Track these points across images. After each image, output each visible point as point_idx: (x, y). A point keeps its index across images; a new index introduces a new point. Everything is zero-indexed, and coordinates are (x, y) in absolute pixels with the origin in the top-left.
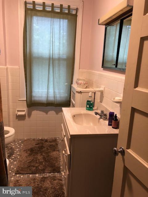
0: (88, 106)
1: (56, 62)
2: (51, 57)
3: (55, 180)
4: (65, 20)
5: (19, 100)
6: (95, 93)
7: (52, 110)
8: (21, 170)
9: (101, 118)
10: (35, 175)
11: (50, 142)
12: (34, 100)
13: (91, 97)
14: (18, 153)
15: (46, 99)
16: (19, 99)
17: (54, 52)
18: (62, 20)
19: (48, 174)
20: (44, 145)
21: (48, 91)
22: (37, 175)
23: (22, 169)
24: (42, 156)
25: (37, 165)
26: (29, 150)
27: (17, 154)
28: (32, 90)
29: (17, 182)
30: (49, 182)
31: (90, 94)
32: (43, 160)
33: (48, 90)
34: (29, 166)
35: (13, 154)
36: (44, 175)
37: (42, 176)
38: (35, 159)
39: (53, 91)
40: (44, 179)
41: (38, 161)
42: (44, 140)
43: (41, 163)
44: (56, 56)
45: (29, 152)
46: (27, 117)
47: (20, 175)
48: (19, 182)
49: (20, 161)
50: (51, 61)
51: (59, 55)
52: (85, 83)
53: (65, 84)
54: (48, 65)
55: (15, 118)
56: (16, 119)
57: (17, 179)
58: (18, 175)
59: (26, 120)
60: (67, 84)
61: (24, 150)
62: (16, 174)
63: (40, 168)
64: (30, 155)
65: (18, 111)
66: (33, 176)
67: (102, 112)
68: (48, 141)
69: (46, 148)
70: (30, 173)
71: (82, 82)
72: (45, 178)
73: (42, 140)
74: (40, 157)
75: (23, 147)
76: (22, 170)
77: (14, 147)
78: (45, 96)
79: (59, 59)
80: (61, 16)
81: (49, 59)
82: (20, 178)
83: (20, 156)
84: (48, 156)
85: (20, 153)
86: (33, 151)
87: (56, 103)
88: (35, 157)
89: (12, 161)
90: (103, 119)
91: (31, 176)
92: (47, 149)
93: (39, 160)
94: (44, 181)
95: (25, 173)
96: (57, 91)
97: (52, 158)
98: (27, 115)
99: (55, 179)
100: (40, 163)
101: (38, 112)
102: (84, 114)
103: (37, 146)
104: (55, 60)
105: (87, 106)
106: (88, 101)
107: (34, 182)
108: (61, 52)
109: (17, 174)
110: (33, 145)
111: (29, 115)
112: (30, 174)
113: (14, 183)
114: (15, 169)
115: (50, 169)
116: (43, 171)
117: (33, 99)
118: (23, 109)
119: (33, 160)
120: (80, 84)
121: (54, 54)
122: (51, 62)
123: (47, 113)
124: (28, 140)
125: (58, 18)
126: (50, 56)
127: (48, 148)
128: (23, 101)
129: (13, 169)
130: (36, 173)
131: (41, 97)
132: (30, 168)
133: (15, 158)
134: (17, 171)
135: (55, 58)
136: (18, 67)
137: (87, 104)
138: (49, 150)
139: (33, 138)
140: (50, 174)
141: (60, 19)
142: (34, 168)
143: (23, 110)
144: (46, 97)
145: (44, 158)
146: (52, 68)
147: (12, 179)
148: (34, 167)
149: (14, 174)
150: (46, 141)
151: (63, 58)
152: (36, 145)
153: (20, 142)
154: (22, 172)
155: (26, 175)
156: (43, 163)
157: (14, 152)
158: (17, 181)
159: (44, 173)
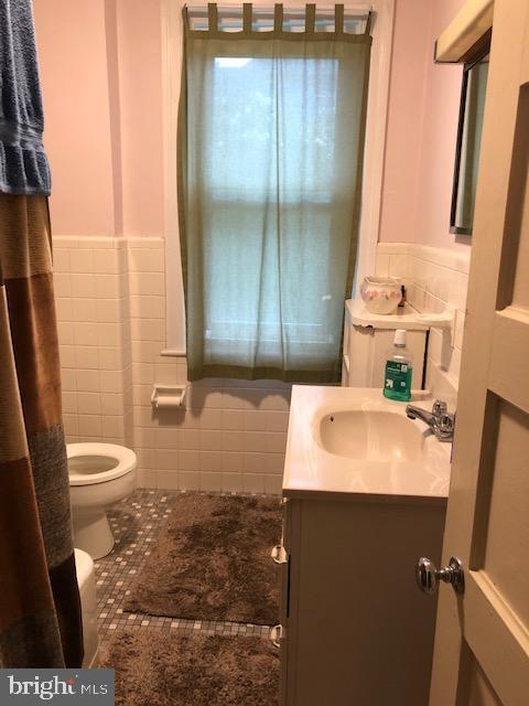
0: (390, 383)
1: (291, 220)
2: (274, 200)
3: (256, 653)
4: (323, 61)
5: (163, 355)
6: (428, 332)
7: (274, 394)
8: (145, 601)
9: (431, 432)
10: (189, 625)
11: (265, 509)
12: (212, 356)
13: (403, 346)
14: (148, 540)
15: (253, 352)
16: (164, 352)
17: (281, 183)
18: (311, 62)
19: (235, 629)
20: (241, 519)
21: (259, 325)
22: (197, 626)
23: (151, 597)
24: (226, 559)
25: (202, 588)
26: (186, 531)
27: (145, 543)
28: (207, 320)
29: (123, 641)
30: (233, 659)
31: (398, 337)
32: (226, 574)
33: (259, 320)
34: (176, 591)
35: (132, 542)
36: (220, 628)
37: (211, 633)
38: (200, 568)
39: (278, 323)
40: (216, 645)
41: (207, 575)
42: (246, 499)
43: (217, 583)
44: (291, 195)
45: (185, 539)
46: (188, 414)
47: (141, 617)
48: (132, 640)
49: (149, 569)
50: (273, 215)
51: (301, 190)
52: (389, 294)
53: (324, 298)
54: (261, 231)
55: (150, 417)
56: (153, 418)
57: (128, 628)
58: (132, 617)
59: (185, 424)
60: (329, 297)
61: (169, 531)
62: (128, 611)
63: (210, 600)
64: (186, 549)
65: (160, 392)
66: (183, 625)
67: (439, 408)
68: (259, 504)
69: (245, 532)
70: (174, 613)
71: (379, 290)
72: (221, 639)
73: (238, 499)
74: (218, 561)
75: (169, 518)
76: (149, 601)
77: (139, 515)
78: (250, 342)
79: (302, 207)
80: (311, 46)
81: (266, 206)
82: (136, 628)
83: (153, 550)
84: (250, 560)
85: (155, 540)
86: (200, 535)
87: (286, 369)
88: (201, 559)
89: (125, 563)
90: (438, 436)
91: (175, 624)
92: (251, 533)
93: (212, 571)
94: (215, 650)
95: (159, 611)
96: (291, 324)
97: (260, 567)
98: (188, 409)
99: (257, 648)
100: (215, 582)
101: (227, 397)
102: (371, 413)
103: (217, 518)
104: (285, 210)
105: (386, 382)
106: (390, 364)
107: (182, 651)
108: (309, 181)
109: (131, 612)
110: (203, 514)
111: (198, 407)
112: (173, 617)
113: (115, 645)
114: (128, 593)
115: (246, 608)
116: (220, 613)
117: (208, 351)
118: (177, 384)
119: (193, 568)
120: (371, 298)
121: (281, 188)
122: (273, 217)
123: (257, 404)
124: (192, 494)
125: (297, 58)
126: (268, 198)
127: (256, 532)
128: (177, 356)
129: (121, 592)
130: (193, 619)
131: (237, 344)
132: (178, 596)
133: (136, 554)
134: (133, 602)
135: (284, 203)
136: (159, 239)
137: (389, 375)
138: (256, 539)
139: (208, 488)
140: (243, 629)
141: (305, 58)
142: (193, 599)
143: (175, 388)
144: (253, 345)
145: (233, 566)
146: (276, 240)
147: (113, 626)
148: (191, 593)
149: (120, 611)
150: (253, 504)
151: (317, 201)
152: (214, 514)
153: (164, 499)
154: (146, 607)
155: (161, 619)
156: (227, 584)
157: (136, 536)
158: (126, 636)
159: (222, 620)
